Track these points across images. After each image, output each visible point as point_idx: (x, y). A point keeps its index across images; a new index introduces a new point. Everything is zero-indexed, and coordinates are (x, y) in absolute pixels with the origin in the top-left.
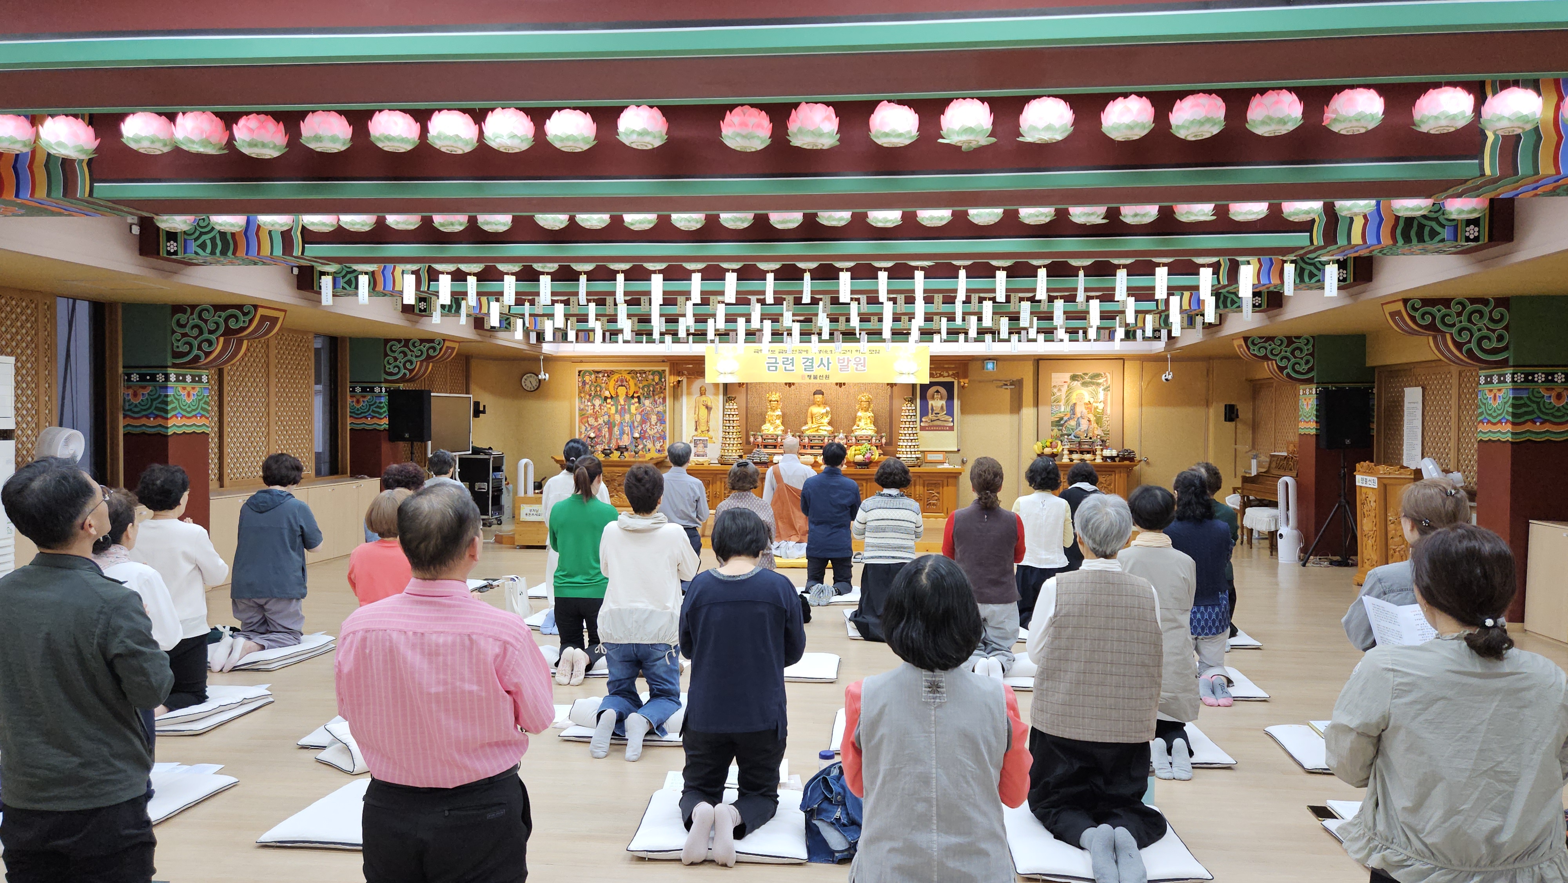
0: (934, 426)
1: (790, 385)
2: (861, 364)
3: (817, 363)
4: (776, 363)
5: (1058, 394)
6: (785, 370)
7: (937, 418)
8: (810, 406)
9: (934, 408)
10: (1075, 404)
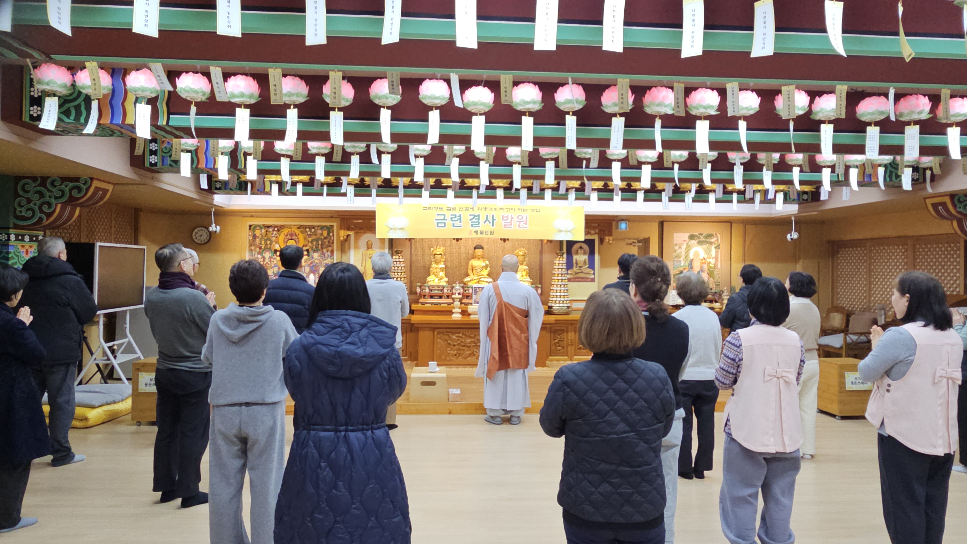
1: (458, 240)
2: (523, 221)
3: (482, 221)
5: (679, 251)
6: (453, 226)
7: (580, 271)
8: (471, 259)
9: (578, 262)
10: (692, 260)
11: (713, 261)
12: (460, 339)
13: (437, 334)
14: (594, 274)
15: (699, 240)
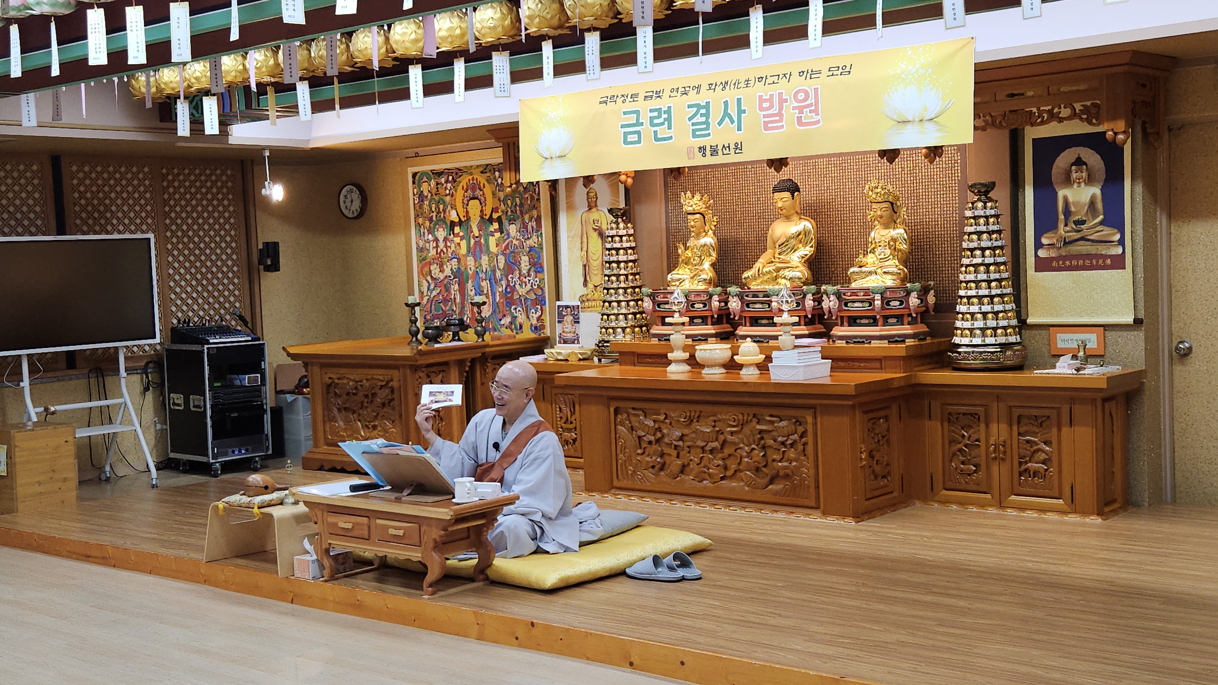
0: (1071, 257)
4: (638, 124)
6: (657, 139)
7: (1078, 235)
9: (1073, 208)
12: (661, 427)
13: (616, 411)
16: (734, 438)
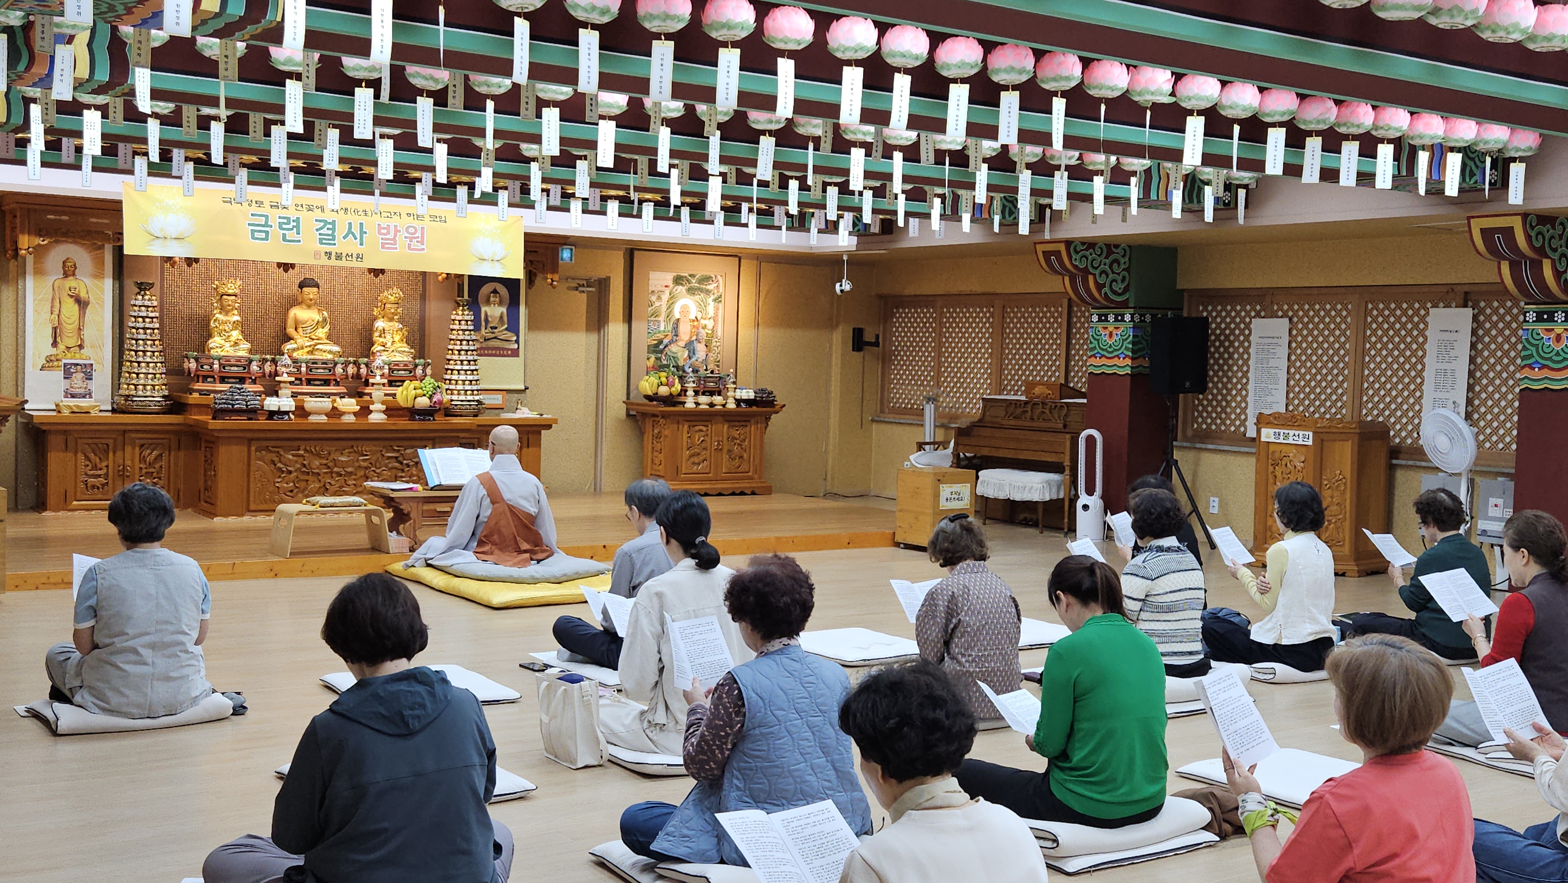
0: (488, 349)
1: (286, 267)
2: (417, 238)
3: (340, 233)
4: (266, 225)
5: (657, 304)
6: (284, 239)
7: (493, 336)
8: (291, 307)
9: (490, 319)
10: (678, 320)
11: (710, 324)
12: (300, 460)
13: (256, 450)
14: (517, 342)
15: (689, 286)
16: (365, 464)
